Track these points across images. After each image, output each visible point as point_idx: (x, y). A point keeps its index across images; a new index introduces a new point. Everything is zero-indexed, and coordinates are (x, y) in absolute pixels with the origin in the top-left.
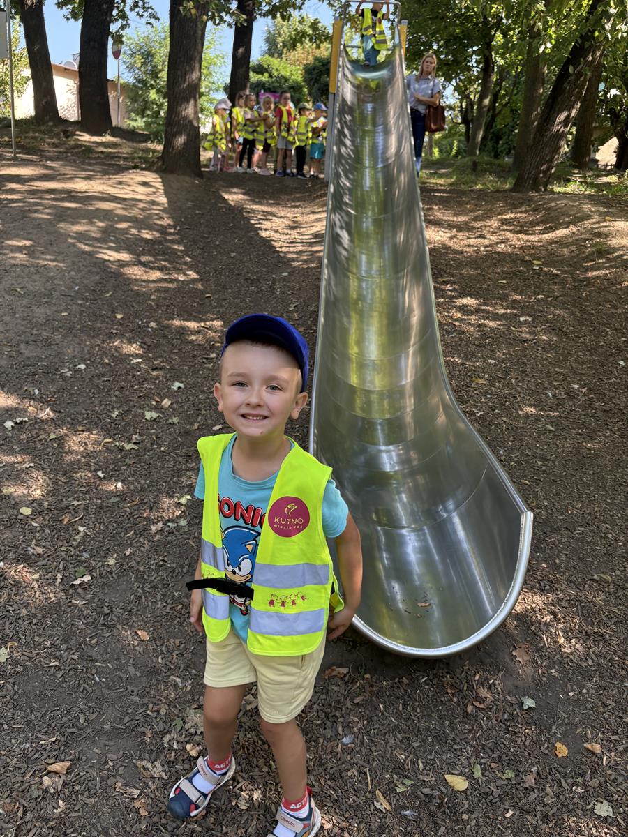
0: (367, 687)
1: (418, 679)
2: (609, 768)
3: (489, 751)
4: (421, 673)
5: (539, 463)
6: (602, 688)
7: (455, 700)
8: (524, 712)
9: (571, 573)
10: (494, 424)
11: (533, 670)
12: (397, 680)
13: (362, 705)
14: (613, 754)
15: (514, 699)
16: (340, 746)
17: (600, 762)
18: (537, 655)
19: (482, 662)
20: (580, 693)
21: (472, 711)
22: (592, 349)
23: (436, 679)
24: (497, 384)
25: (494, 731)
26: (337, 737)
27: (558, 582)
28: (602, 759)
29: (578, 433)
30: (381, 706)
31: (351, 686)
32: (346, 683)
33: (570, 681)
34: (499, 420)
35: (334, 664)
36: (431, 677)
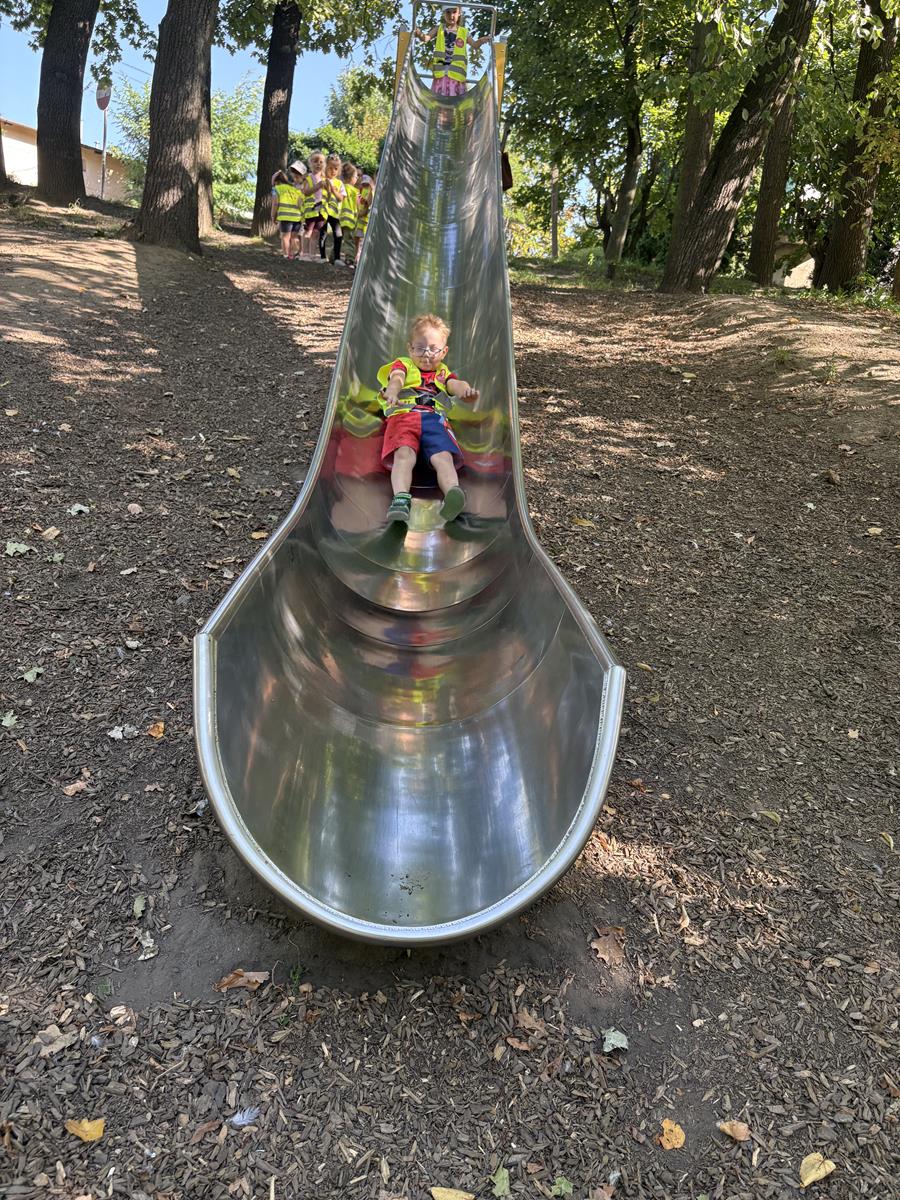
0: (302, 1010)
1: (406, 994)
2: (765, 1173)
3: (528, 1137)
4: (413, 983)
5: (671, 641)
6: (756, 1011)
7: (473, 1034)
8: (605, 1059)
9: (711, 809)
10: (601, 583)
11: (629, 977)
12: (364, 997)
13: (285, 1046)
14: (772, 1142)
15: (588, 1033)
16: (225, 1129)
17: (745, 1160)
18: (638, 948)
19: (531, 961)
20: (715, 1021)
21: (503, 1057)
22: (766, 486)
23: (439, 994)
24: (612, 528)
25: (543, 1097)
26: (224, 1110)
27: (688, 821)
28: (749, 1153)
29: (737, 599)
30: (325, 1048)
31: (270, 1007)
32: (262, 1003)
33: (697, 997)
34: (611, 578)
35: (240, 964)
36: (430, 991)
